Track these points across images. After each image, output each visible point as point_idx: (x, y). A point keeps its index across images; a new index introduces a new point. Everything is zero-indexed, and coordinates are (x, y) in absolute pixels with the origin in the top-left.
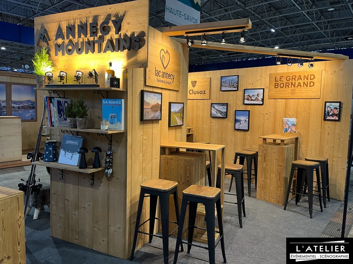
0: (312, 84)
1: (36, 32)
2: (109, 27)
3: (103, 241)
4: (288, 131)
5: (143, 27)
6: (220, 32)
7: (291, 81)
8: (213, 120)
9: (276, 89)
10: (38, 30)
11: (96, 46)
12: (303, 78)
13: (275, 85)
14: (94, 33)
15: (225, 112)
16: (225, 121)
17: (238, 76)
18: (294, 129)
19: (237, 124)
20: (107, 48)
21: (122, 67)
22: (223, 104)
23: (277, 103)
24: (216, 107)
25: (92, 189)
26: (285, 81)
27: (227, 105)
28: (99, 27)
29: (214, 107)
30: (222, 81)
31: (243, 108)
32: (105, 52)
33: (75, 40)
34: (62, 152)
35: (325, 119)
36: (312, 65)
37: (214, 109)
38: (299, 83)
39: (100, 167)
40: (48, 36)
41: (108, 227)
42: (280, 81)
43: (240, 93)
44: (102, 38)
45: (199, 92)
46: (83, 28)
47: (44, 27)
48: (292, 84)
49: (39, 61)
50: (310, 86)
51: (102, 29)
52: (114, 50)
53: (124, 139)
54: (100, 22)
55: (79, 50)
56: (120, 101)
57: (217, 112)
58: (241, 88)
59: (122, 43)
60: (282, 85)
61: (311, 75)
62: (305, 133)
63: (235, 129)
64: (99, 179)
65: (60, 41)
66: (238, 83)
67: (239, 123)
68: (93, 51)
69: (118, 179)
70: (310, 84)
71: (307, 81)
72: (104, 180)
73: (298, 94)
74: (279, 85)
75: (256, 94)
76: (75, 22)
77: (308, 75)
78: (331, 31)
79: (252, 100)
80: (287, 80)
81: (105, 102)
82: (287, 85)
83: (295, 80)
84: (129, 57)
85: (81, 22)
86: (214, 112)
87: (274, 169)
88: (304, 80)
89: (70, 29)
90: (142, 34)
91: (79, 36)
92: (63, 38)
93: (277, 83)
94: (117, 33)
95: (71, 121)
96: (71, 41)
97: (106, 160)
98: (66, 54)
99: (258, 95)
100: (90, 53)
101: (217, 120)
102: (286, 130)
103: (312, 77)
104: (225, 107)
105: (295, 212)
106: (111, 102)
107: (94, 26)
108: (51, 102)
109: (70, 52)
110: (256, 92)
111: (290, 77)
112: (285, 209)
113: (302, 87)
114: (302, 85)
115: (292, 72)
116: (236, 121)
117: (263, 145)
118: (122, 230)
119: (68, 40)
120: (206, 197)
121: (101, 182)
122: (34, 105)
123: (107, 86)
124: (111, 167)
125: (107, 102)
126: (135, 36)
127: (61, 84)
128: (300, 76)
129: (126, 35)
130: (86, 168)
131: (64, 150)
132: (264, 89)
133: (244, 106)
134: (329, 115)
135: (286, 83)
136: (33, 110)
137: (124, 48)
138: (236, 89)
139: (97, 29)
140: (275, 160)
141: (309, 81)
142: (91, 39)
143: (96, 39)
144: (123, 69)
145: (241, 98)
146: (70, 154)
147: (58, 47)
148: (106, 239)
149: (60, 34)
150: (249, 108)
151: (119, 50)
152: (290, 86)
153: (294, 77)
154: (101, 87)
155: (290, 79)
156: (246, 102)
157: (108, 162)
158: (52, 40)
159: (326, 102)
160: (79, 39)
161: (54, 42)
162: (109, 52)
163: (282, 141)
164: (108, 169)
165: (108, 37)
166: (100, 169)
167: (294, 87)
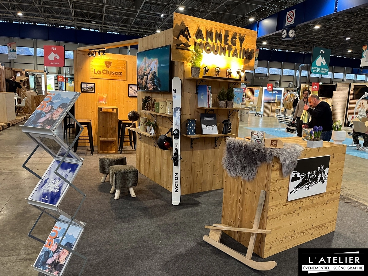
2: (236, 42)
3: (219, 181)
8: (131, 99)
11: (227, 51)
20: (235, 54)
28: (230, 39)
32: (233, 56)
33: (212, 44)
40: (189, 33)
45: (115, 73)
46: (219, 36)
47: (185, 24)
51: (232, 41)
52: (237, 56)
54: (230, 36)
55: (215, 51)
68: (225, 54)
76: (212, 30)
84: (245, 63)
85: (217, 32)
86: (132, 92)
89: (210, 34)
90: (253, 51)
91: (216, 41)
92: (203, 39)
94: (241, 46)
96: (208, 44)
100: (222, 55)
107: (226, 37)
109: (208, 50)
125: (236, 90)
126: (249, 51)
127: (216, 76)
129: (244, 49)
131: (205, 125)
142: (223, 46)
146: (210, 127)
149: (201, 35)
151: (241, 57)
158: (192, 38)
162: (235, 58)
165: (234, 48)
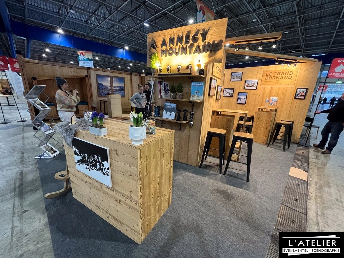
0: (290, 77)
1: (149, 43)
2: (198, 38)
3: (185, 158)
4: (272, 105)
5: (222, 37)
6: (260, 41)
7: (277, 75)
8: (224, 98)
9: (266, 80)
10: (149, 41)
11: (188, 50)
12: (285, 74)
13: (266, 78)
14: (187, 42)
15: (232, 93)
16: (231, 99)
17: (242, 72)
18: (275, 103)
19: (239, 101)
20: (196, 51)
21: (205, 63)
22: (231, 89)
23: (266, 88)
24: (227, 90)
25: (180, 132)
26: (273, 75)
27: (233, 89)
28: (191, 38)
29: (225, 90)
30: (232, 75)
31: (244, 91)
32: (194, 53)
33: (174, 47)
34: (164, 112)
35: (295, 98)
36: (296, 65)
37: (225, 92)
38: (282, 76)
39: (186, 120)
40: (156, 45)
41: (188, 151)
42: (270, 75)
43: (243, 82)
44: (192, 45)
46: (180, 39)
47: (154, 39)
48: (277, 77)
49: (154, 60)
50: (289, 79)
51: (193, 39)
52: (200, 52)
53: (201, 105)
54: (192, 35)
55: (177, 53)
56: (203, 83)
57: (227, 93)
58: (244, 80)
59: (207, 48)
60: (270, 78)
61: (290, 72)
62: (281, 106)
63: (237, 103)
64: (184, 126)
65: (164, 48)
66: (242, 76)
67: (240, 100)
68: (186, 53)
69: (196, 127)
70: (289, 77)
71: (288, 75)
72: (187, 127)
73: (280, 83)
74: (268, 78)
75: (253, 83)
76: (174, 36)
77: (288, 72)
78: (281, 47)
79: (250, 87)
80: (274, 75)
81: (193, 84)
82: (274, 78)
83: (280, 75)
84: (210, 56)
85: (179, 36)
86: (225, 93)
87: (263, 126)
88: (285, 75)
89: (172, 40)
90: (221, 41)
91: (177, 44)
92: (166, 46)
93: (267, 77)
94: (203, 41)
95: (174, 95)
96: (171, 48)
97: (190, 117)
98: (168, 56)
99: (254, 84)
100: (184, 54)
101: (226, 98)
102: (271, 104)
103: (291, 73)
104: (233, 90)
105: (274, 148)
106: (197, 84)
107: (187, 37)
108: (161, 84)
109: (170, 54)
110: (253, 82)
111: (276, 73)
112: (268, 146)
113: (284, 79)
114: (284, 78)
115: (278, 70)
116: (238, 98)
117: (258, 112)
118: (196, 153)
119: (170, 47)
120: (249, 138)
121: (185, 129)
122: (124, 89)
123: (197, 74)
124: (192, 121)
125: (194, 84)
126: (216, 43)
127: (167, 73)
128: (283, 72)
129: (209, 43)
130: (180, 120)
131: (166, 111)
132: (258, 80)
133: (245, 90)
134: (298, 96)
135: (273, 77)
136: (123, 91)
137: (208, 51)
138: (241, 80)
139: (189, 39)
140: (265, 121)
141: (289, 75)
142: (185, 46)
143: (188, 46)
144: (205, 64)
145: (243, 86)
146: (170, 113)
147: (163, 52)
148: (186, 157)
149: (164, 43)
150: (247, 91)
151: (204, 52)
152: (275, 78)
153: (279, 73)
154: (193, 75)
155: (276, 74)
156: (246, 88)
157: (191, 118)
158: (159, 47)
159: (297, 88)
160: (177, 46)
161: (160, 48)
162: (197, 54)
163: (271, 110)
164: (191, 122)
165: (196, 44)
166: (187, 121)
167: (278, 79)
